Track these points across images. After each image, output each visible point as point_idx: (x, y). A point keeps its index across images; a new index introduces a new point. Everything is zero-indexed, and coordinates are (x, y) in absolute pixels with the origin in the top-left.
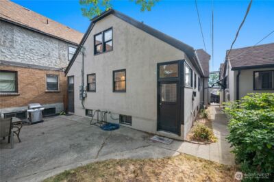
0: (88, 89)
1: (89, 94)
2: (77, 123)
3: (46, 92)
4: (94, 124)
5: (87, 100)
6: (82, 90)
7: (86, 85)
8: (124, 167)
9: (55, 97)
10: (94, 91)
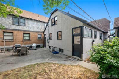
0: (50, 39)
1: (50, 40)
2: (46, 51)
3: (38, 40)
4: (51, 51)
5: (50, 43)
6: (48, 39)
7: (49, 37)
8: (54, 65)
9: (40, 42)
10: (52, 39)
